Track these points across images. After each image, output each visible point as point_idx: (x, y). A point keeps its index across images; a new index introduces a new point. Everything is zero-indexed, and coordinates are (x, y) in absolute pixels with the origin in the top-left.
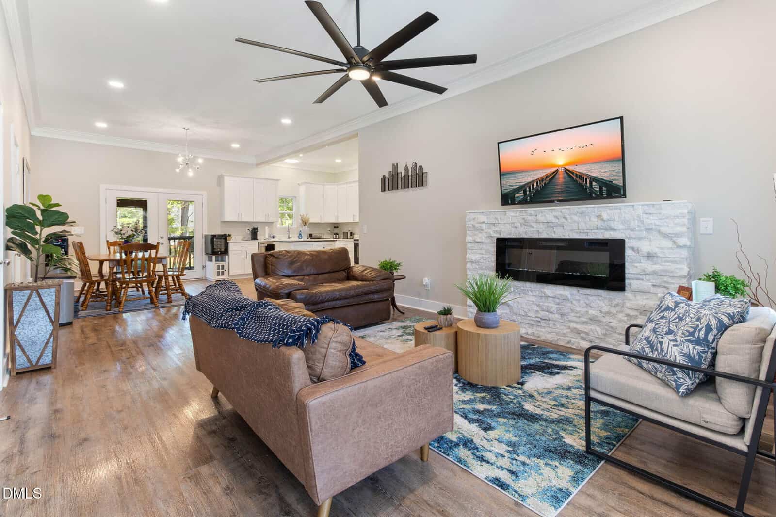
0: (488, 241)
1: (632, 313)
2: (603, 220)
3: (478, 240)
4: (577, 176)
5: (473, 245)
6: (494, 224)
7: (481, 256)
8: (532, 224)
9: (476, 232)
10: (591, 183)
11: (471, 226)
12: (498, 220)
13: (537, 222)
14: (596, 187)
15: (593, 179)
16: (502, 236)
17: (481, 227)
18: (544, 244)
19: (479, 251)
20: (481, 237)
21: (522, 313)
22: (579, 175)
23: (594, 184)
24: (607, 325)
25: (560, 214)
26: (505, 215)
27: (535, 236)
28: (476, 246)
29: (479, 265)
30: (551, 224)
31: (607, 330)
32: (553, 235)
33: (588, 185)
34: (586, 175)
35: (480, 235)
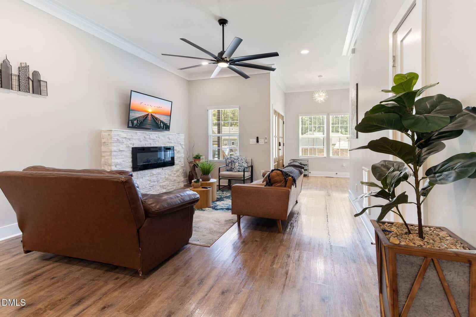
0: (126, 150)
1: (175, 172)
2: (170, 139)
3: (121, 149)
4: (156, 118)
5: (117, 153)
6: (130, 139)
7: (123, 159)
8: (148, 140)
9: (119, 144)
10: (160, 123)
11: (116, 140)
12: (133, 137)
13: (150, 139)
14: (162, 125)
15: (161, 122)
16: (135, 146)
17: (122, 140)
18: (152, 149)
19: (121, 157)
20: (122, 147)
21: (144, 187)
22: (156, 119)
23: (161, 123)
24: (170, 180)
25: (157, 136)
26: (136, 134)
27: (149, 146)
28: (119, 153)
29: (121, 165)
30: (155, 140)
31: (170, 181)
32: (155, 145)
33: (159, 123)
34: (159, 119)
35: (122, 146)
